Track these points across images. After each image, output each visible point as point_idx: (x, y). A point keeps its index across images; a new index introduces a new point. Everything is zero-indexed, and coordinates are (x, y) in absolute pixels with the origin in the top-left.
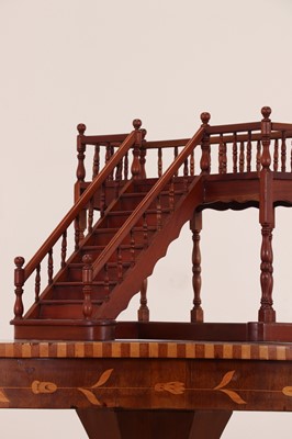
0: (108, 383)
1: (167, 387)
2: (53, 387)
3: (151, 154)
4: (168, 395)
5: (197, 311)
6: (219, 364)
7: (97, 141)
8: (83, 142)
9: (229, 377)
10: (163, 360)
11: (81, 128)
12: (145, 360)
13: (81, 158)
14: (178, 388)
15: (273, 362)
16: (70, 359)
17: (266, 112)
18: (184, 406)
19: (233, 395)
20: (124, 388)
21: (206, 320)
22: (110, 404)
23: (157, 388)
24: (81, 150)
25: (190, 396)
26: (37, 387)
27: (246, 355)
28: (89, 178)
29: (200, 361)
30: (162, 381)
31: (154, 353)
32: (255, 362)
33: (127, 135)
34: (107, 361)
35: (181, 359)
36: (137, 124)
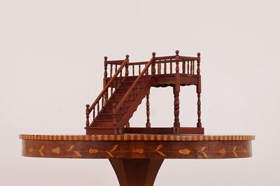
0: (117, 149)
1: (137, 151)
2: (97, 151)
3: (130, 67)
4: (138, 153)
5: (148, 123)
6: (156, 142)
7: (112, 63)
8: (106, 63)
9: (159, 147)
10: (136, 141)
11: (106, 58)
12: (129, 141)
13: (106, 69)
14: (142, 151)
15: (175, 141)
16: (103, 141)
17: (177, 52)
18: (144, 157)
19: (161, 153)
20: (122, 151)
21: (152, 127)
22: (117, 157)
23: (134, 151)
24: (106, 66)
25: (146, 154)
26: (91, 151)
27: (165, 139)
28: (109, 76)
29: (149, 141)
30: (136, 148)
31: (132, 139)
32: (169, 142)
33: (123, 61)
34: (116, 142)
35: (142, 141)
36: (127, 57)
